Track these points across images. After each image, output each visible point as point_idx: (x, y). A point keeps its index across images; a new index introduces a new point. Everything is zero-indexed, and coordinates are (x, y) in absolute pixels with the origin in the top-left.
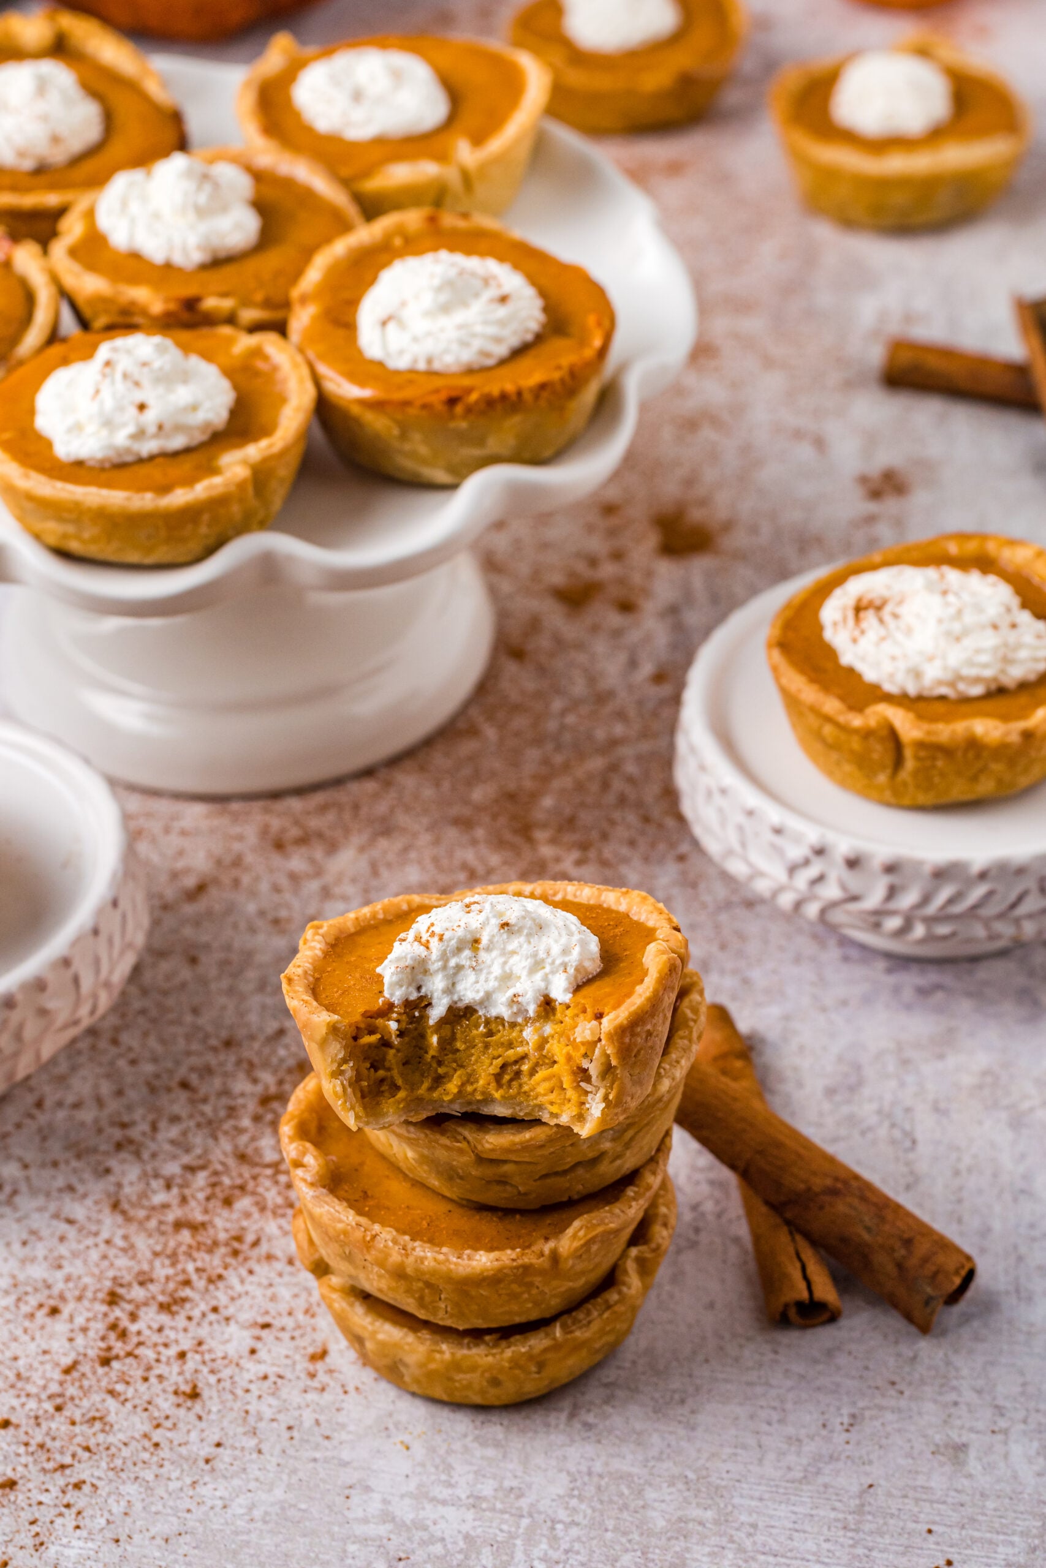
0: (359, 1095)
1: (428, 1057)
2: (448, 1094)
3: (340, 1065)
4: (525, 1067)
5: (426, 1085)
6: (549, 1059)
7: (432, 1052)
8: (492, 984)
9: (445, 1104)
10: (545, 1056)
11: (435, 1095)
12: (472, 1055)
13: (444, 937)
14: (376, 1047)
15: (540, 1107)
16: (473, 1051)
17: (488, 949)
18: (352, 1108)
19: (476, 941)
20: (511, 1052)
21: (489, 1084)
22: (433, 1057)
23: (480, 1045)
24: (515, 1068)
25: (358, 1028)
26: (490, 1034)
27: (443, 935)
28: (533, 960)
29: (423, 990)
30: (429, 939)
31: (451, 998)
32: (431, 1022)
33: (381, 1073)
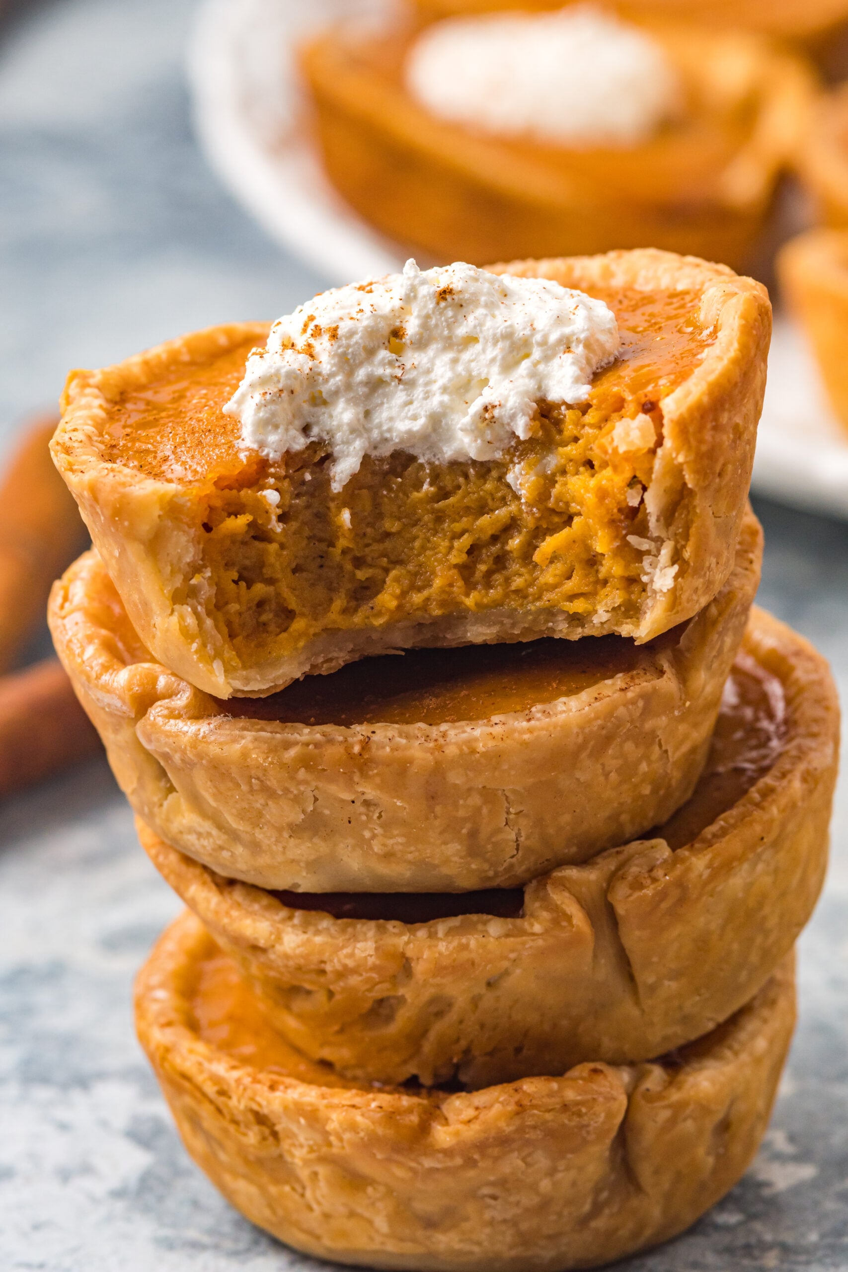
0: (225, 630)
1: (337, 551)
2: (379, 614)
3: (187, 578)
4: (515, 543)
5: (339, 603)
6: (559, 514)
7: (342, 543)
8: (437, 400)
9: (375, 636)
10: (553, 511)
11: (357, 619)
12: (415, 538)
13: (340, 332)
14: (244, 543)
15: (550, 612)
16: (415, 530)
17: (421, 344)
18: (218, 655)
19: (397, 333)
20: (485, 520)
21: (451, 585)
22: (344, 552)
23: (426, 518)
24: (495, 549)
25: (212, 509)
26: (443, 494)
27: (336, 329)
28: (507, 343)
29: (315, 431)
30: (312, 341)
31: (369, 438)
32: (336, 487)
33: (260, 589)
